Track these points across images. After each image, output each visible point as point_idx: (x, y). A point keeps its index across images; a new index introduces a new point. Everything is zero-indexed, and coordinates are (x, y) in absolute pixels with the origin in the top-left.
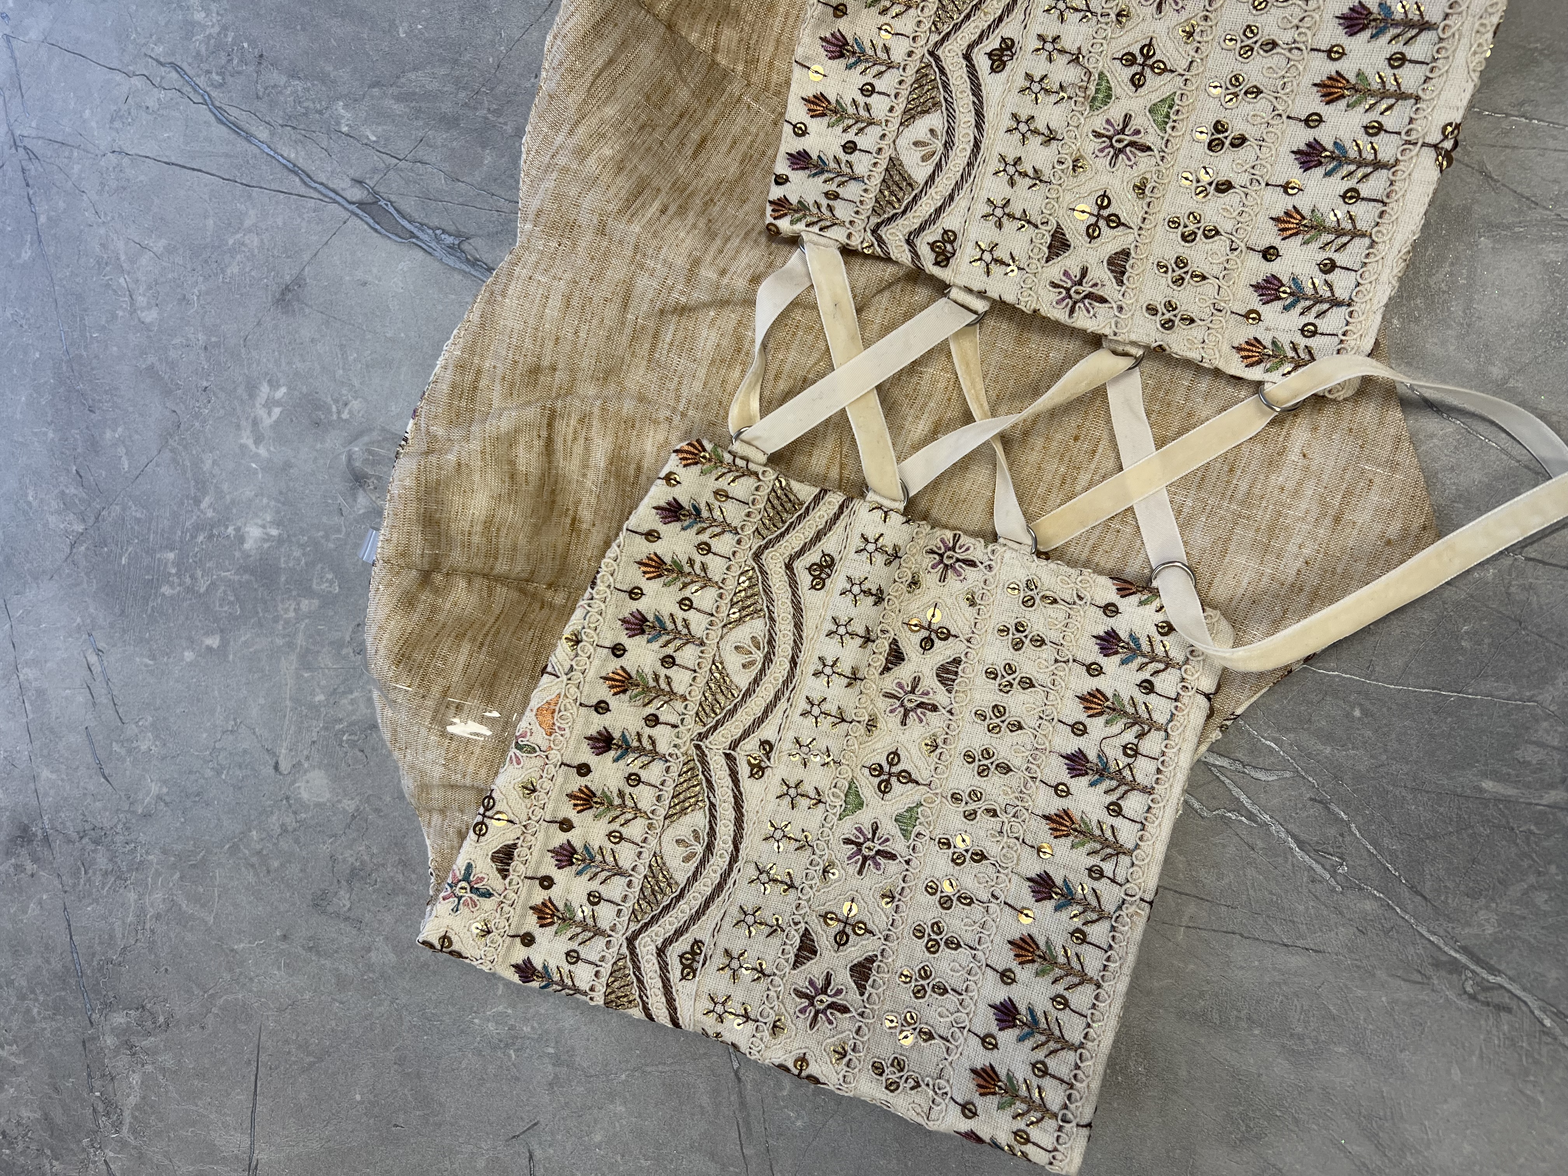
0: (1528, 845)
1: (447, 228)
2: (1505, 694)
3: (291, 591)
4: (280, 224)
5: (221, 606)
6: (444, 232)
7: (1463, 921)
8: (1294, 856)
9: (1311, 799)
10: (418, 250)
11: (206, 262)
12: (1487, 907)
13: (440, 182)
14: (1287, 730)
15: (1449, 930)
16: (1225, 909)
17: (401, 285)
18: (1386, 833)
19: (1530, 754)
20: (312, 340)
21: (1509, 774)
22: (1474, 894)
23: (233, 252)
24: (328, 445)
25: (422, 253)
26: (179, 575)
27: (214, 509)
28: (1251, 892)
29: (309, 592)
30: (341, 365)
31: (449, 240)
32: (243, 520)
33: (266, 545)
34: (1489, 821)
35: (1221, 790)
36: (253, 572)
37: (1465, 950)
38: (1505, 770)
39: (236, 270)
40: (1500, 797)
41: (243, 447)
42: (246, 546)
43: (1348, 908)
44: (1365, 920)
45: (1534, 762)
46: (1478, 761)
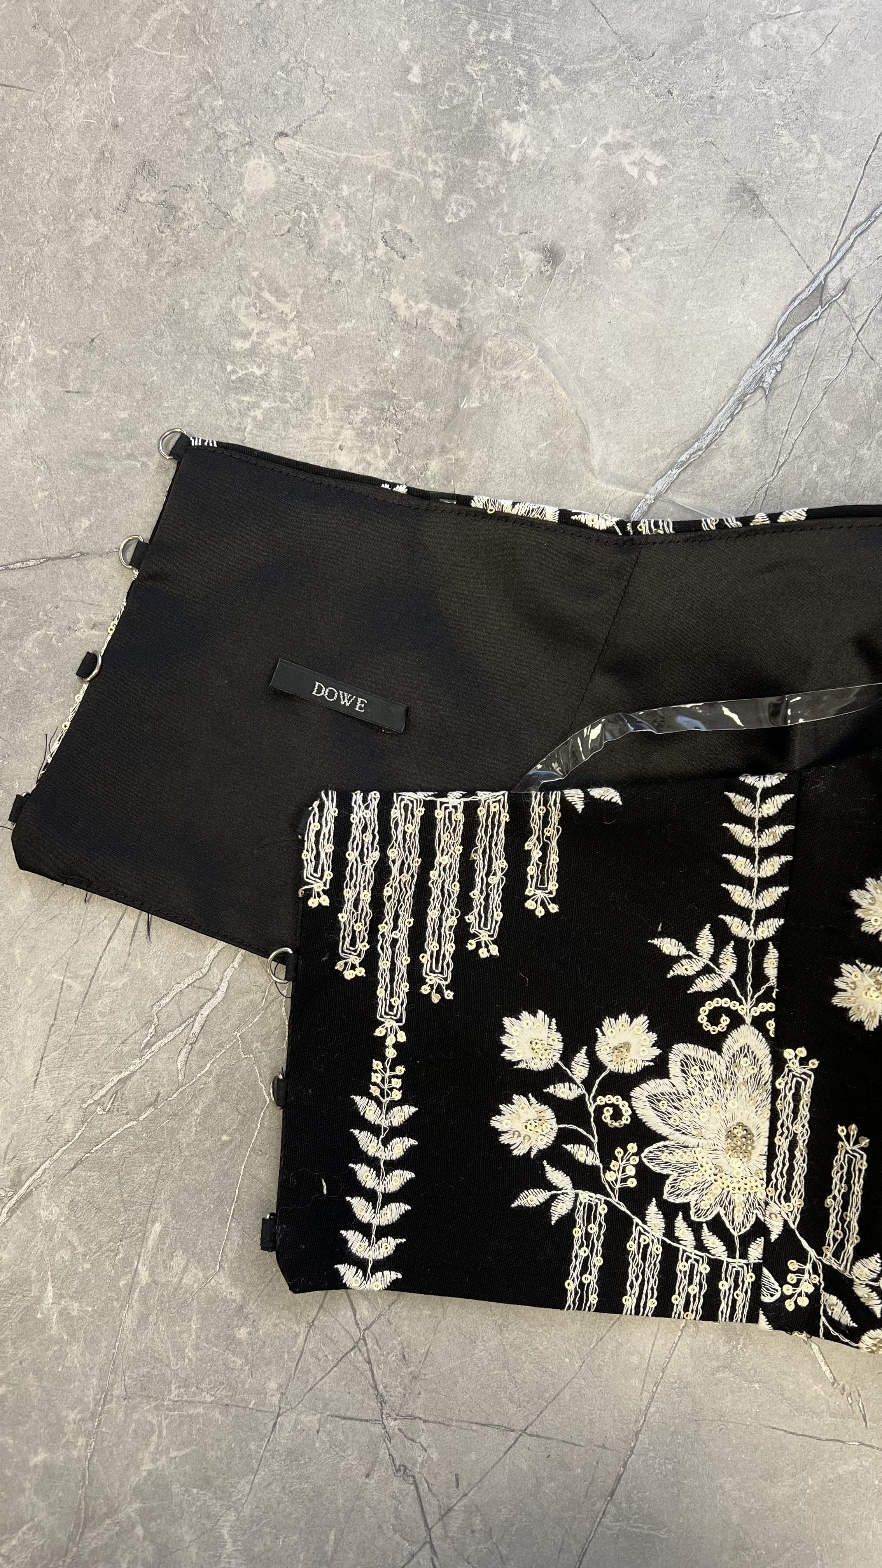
0: (107, 1250)
1: (781, 376)
2: (227, 1249)
3: (454, 169)
4: (820, 195)
5: (449, 88)
6: (778, 373)
7: (52, 1195)
8: (114, 1074)
9: (159, 1094)
10: (767, 342)
11: (799, 108)
12: (61, 1214)
13: (826, 374)
14: (218, 1082)
15: (46, 1184)
16: (76, 1013)
17: (735, 322)
18: (126, 1147)
19: (178, 1261)
20: (698, 219)
21: (164, 1244)
22: (72, 1205)
23: (803, 139)
24: (592, 226)
25: (763, 348)
26: (487, 42)
27: (547, 90)
28: (88, 1037)
29: (450, 189)
30: (667, 248)
31: (769, 378)
32: (532, 122)
33: (502, 146)
34: (129, 1224)
35: (174, 1024)
36: (478, 128)
37: (29, 1194)
38: (168, 1241)
39: (785, 140)
40: (147, 1234)
41: (604, 130)
42: (505, 124)
43: (69, 1111)
44: (58, 1122)
45: (172, 1263)
46: (177, 1222)
